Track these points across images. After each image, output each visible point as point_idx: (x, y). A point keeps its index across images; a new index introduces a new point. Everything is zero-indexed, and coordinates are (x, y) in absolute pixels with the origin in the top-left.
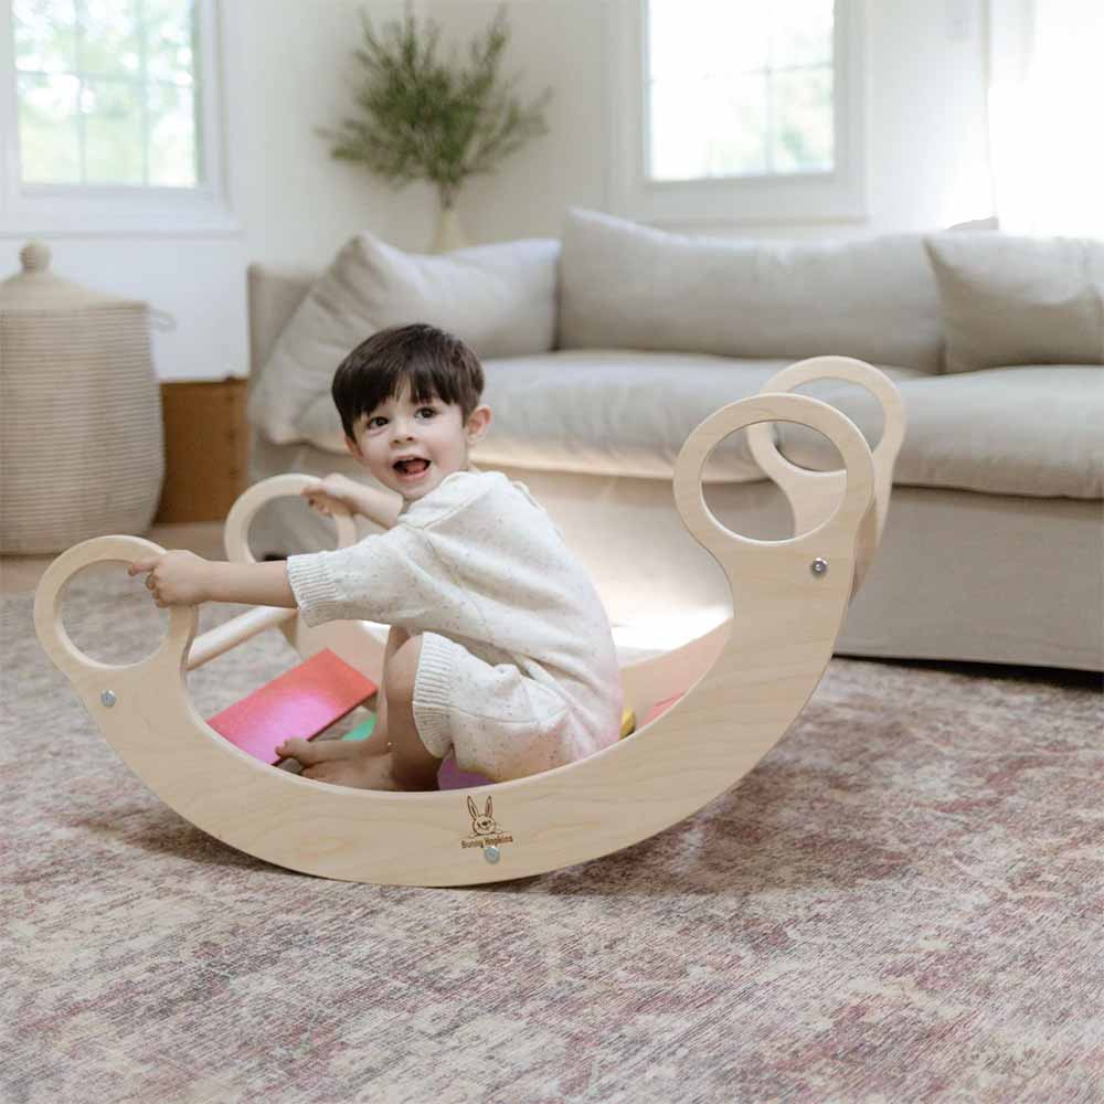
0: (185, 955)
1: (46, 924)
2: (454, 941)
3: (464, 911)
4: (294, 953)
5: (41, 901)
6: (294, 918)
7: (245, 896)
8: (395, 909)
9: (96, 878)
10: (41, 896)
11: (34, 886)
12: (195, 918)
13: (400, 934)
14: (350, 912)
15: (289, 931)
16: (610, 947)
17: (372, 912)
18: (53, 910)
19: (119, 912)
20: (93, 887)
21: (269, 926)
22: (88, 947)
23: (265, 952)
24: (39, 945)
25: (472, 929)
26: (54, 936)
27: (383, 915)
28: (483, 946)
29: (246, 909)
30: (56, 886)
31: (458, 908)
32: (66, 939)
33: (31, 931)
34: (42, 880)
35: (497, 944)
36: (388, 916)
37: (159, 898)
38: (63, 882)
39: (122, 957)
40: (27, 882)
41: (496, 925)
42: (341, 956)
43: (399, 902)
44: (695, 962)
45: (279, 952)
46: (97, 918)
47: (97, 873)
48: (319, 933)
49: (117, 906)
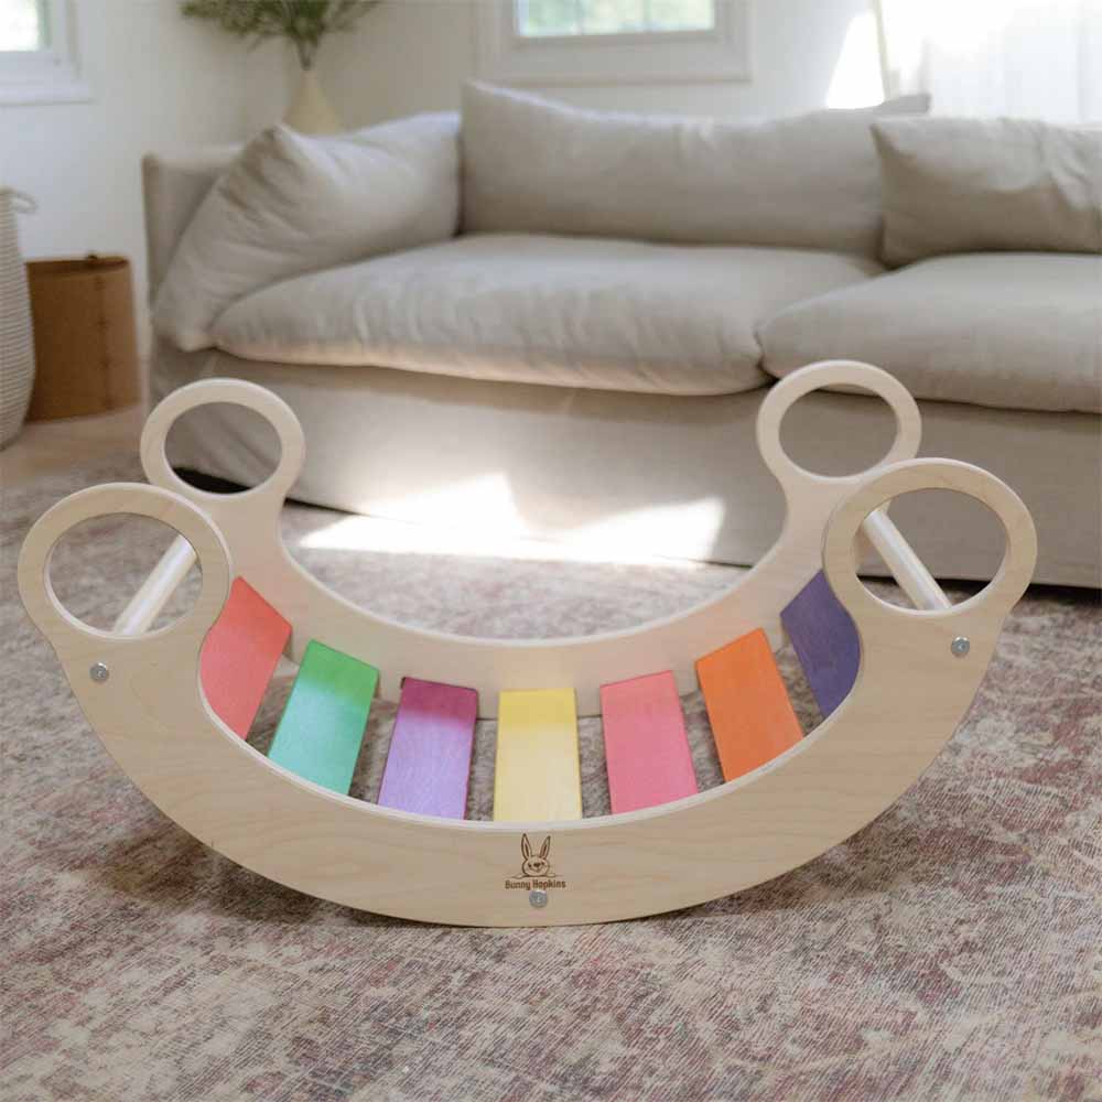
0: (281, 1063)
1: (94, 1024)
2: (584, 1013)
3: (576, 967)
4: (406, 1048)
5: (78, 987)
6: (386, 992)
7: (318, 961)
8: (499, 969)
9: (132, 946)
10: (76, 978)
11: (63, 964)
12: (271, 1002)
13: (518, 1009)
14: (447, 980)
15: (389, 1013)
16: (761, 1009)
17: (474, 976)
18: (96, 999)
19: (177, 999)
20: (133, 961)
21: (362, 1007)
22: (157, 1056)
23: (374, 1049)
24: (99, 1059)
25: (597, 993)
26: (112, 1042)
27: (487, 980)
28: (620, 1019)
29: (327, 982)
30: (88, 963)
31: (569, 963)
32: (129, 1047)
33: (81, 1037)
34: (69, 955)
35: (635, 1015)
36: (495, 980)
37: (217, 972)
38: (95, 956)
39: (206, 1070)
40: (50, 959)
41: (621, 986)
42: (465, 1048)
43: (499, 958)
44: (866, 1024)
45: (389, 1047)
46: (155, 1010)
47: (131, 939)
48: (425, 1015)
49: (172, 989)
